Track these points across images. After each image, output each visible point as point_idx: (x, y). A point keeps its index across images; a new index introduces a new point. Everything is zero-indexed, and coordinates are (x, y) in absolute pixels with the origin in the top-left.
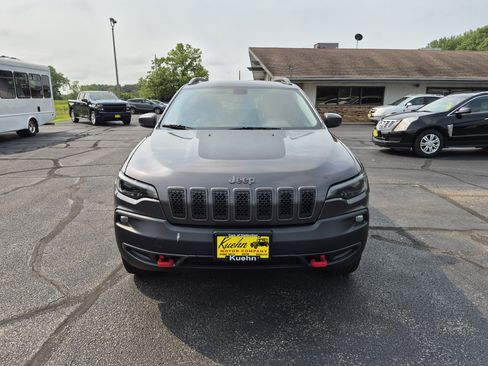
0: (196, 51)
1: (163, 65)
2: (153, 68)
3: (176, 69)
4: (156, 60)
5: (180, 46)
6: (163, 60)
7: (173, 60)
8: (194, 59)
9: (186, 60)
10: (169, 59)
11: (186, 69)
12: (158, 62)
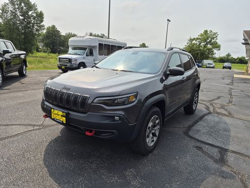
0: (215, 34)
1: (194, 42)
2: (188, 43)
3: (200, 44)
4: (190, 39)
5: (206, 32)
6: (194, 39)
7: (200, 39)
8: (213, 38)
9: (208, 39)
10: (197, 39)
11: (207, 44)
12: (191, 40)
